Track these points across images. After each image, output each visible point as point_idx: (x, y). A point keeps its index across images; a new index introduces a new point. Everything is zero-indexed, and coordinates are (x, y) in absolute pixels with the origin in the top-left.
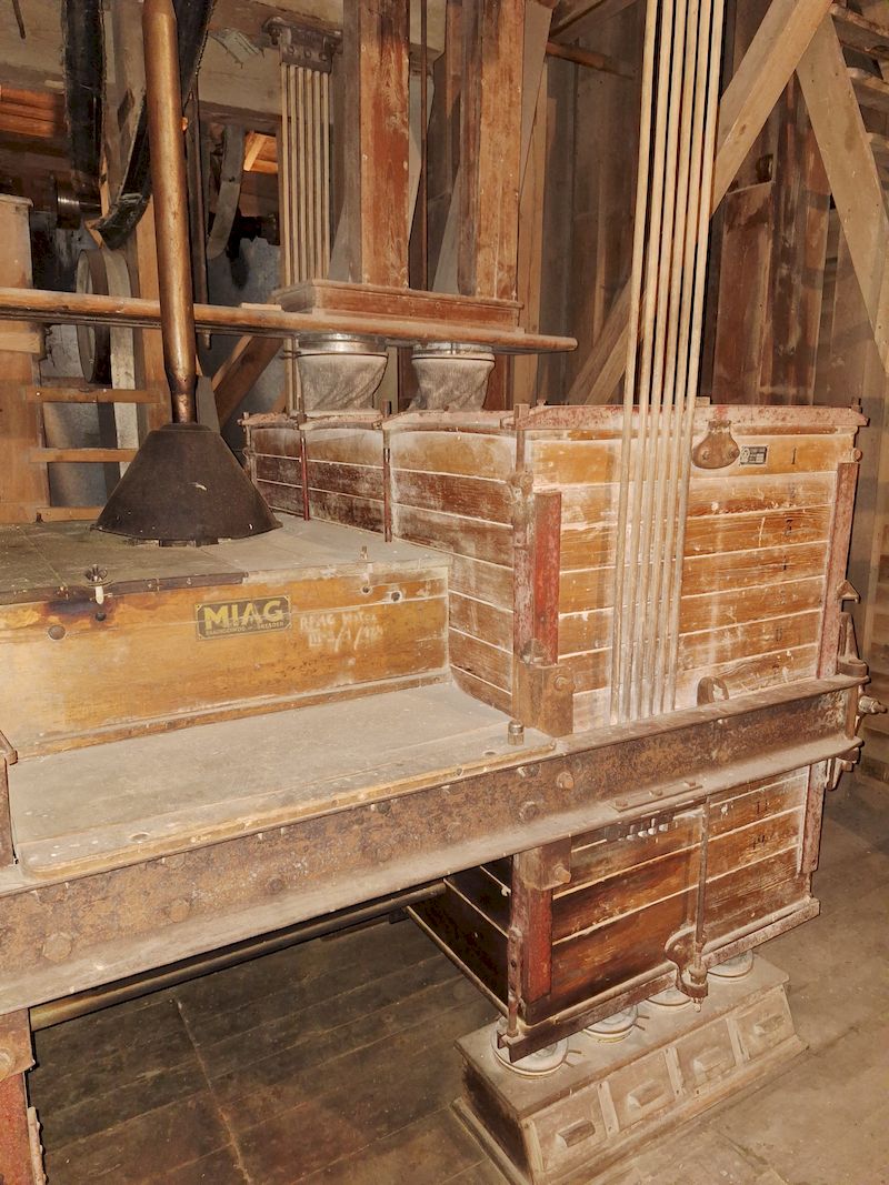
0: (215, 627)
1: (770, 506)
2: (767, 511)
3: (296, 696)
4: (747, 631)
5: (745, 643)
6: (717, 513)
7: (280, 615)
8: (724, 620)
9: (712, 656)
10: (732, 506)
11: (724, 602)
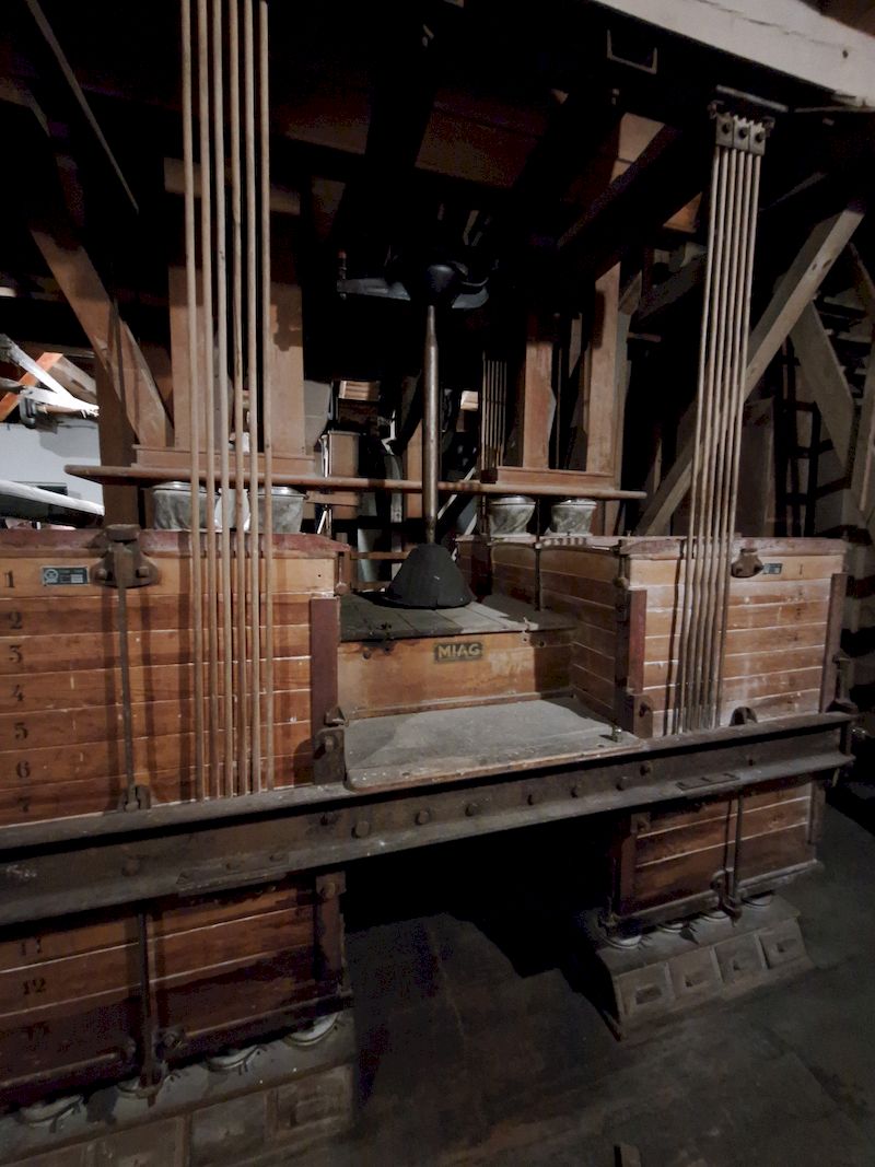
0: (444, 657)
1: (784, 600)
2: (782, 603)
3: (484, 698)
4: (770, 679)
5: (768, 686)
6: (748, 603)
7: (477, 652)
8: (753, 670)
9: (746, 693)
10: (758, 599)
11: (752, 660)
